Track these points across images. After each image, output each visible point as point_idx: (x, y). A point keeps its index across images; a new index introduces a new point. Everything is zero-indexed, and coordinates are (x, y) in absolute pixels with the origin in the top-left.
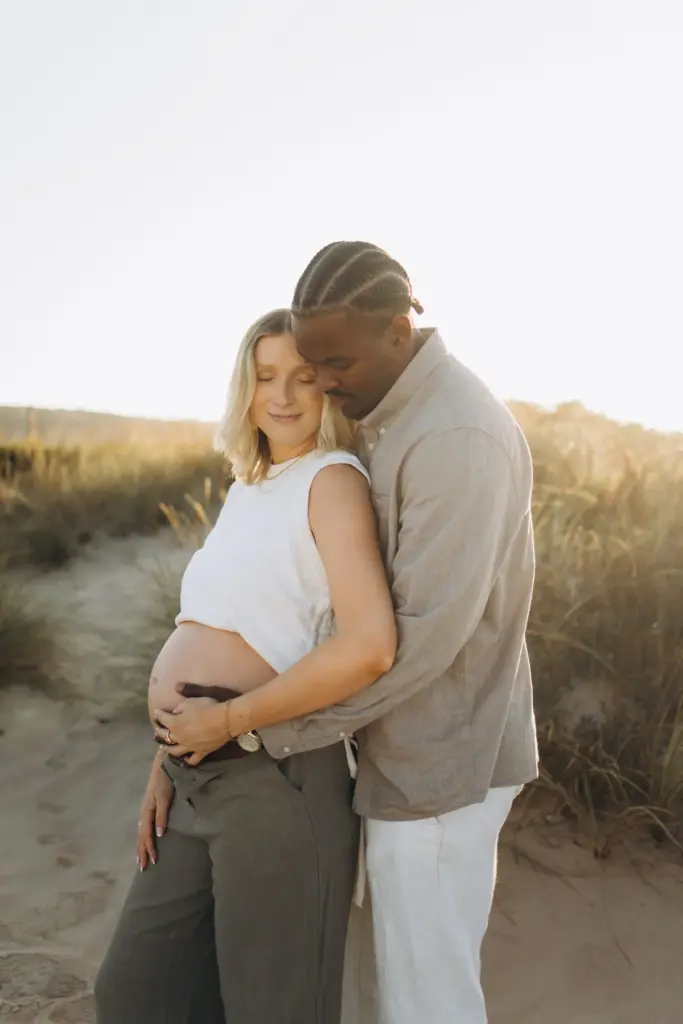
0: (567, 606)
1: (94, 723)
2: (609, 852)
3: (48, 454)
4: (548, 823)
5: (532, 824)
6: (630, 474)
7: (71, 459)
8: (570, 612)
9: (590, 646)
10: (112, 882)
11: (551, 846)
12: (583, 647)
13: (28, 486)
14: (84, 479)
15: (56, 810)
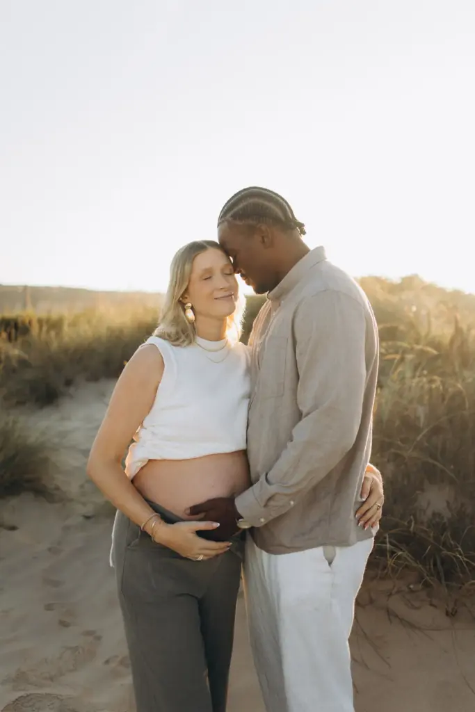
0: (417, 430)
1: (81, 519)
2: (456, 612)
3: (40, 321)
4: (412, 591)
5: (398, 592)
7: (56, 325)
8: (421, 436)
9: (436, 459)
10: (99, 638)
11: (414, 607)
12: (431, 461)
13: (27, 346)
14: (66, 339)
15: (56, 584)
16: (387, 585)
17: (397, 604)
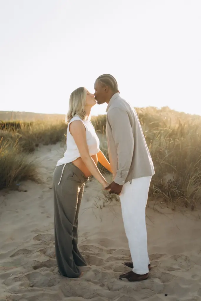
1: (48, 189)
2: (175, 209)
3: (24, 124)
4: (161, 204)
5: (157, 204)
6: (180, 125)
8: (166, 157)
9: (170, 164)
11: (162, 208)
15: (44, 207)
16: (153, 202)
17: (157, 207)
